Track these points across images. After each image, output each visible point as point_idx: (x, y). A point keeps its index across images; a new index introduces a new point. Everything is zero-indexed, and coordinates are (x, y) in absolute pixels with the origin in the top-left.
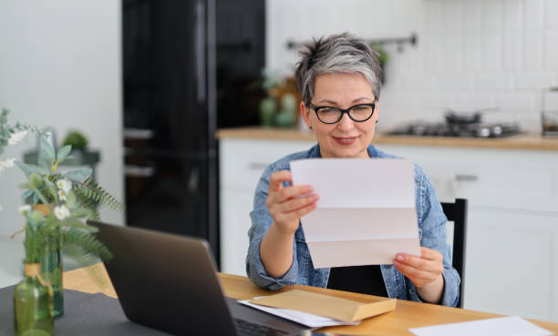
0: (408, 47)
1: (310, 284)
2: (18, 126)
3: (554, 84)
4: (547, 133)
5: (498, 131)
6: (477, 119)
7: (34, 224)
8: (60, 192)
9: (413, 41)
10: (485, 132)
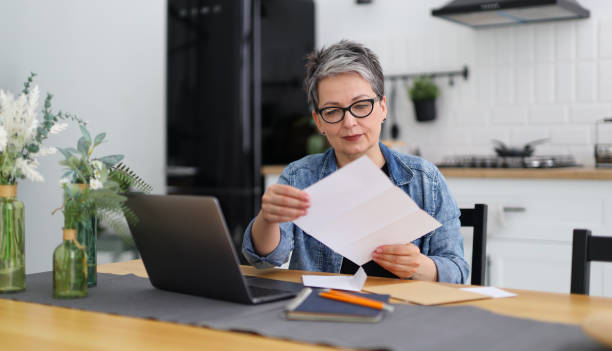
0: (459, 80)
1: (324, 271)
2: (60, 114)
3: (609, 116)
4: (600, 164)
5: (550, 163)
6: (528, 151)
7: (72, 194)
8: (95, 172)
9: (465, 73)
10: (536, 163)
